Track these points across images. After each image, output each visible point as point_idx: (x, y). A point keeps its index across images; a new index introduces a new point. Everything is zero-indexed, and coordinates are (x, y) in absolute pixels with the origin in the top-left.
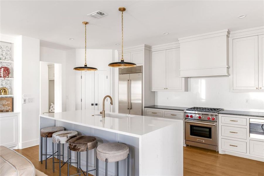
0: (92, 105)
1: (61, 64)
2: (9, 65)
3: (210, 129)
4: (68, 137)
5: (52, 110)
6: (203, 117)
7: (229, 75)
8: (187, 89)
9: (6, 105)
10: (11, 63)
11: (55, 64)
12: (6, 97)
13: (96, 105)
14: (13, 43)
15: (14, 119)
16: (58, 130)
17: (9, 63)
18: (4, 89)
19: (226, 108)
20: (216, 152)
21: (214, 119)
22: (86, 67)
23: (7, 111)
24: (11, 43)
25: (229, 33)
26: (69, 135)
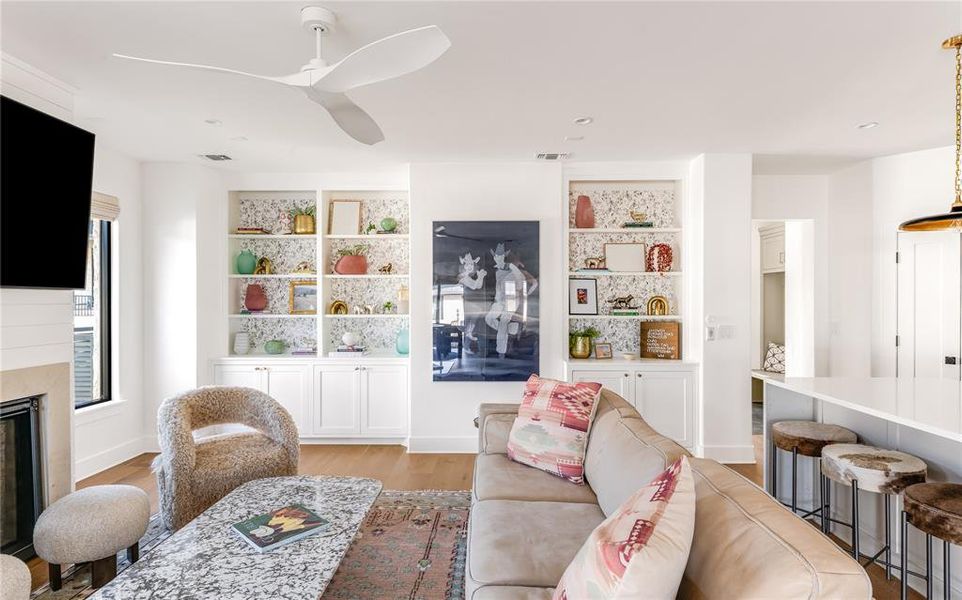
1: (813, 221)
2: (670, 238)
4: (891, 474)
5: (772, 365)
9: (664, 341)
10: (674, 233)
11: (787, 223)
12: (663, 321)
14: (679, 181)
15: (685, 381)
16: (836, 438)
17: (669, 233)
18: (660, 301)
23: (667, 357)
24: (673, 181)
26: (894, 468)
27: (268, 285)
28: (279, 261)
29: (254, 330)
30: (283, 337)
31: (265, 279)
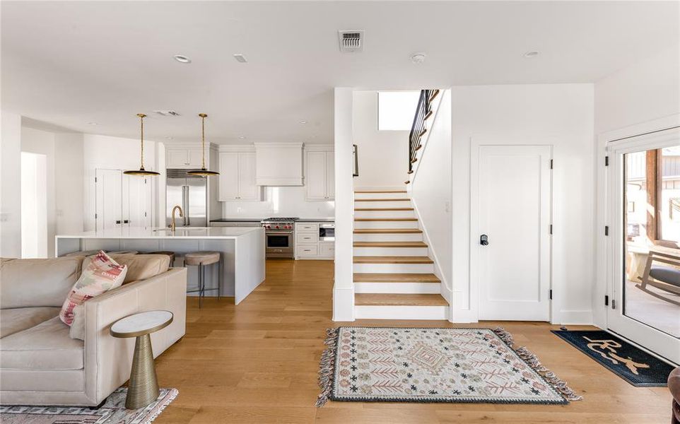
0: (118, 222)
1: (45, 156)
3: (287, 237)
6: (280, 227)
7: (304, 185)
8: (263, 199)
13: (126, 222)
19: (301, 217)
20: (292, 259)
21: (290, 227)
22: (142, 171)
25: (303, 145)
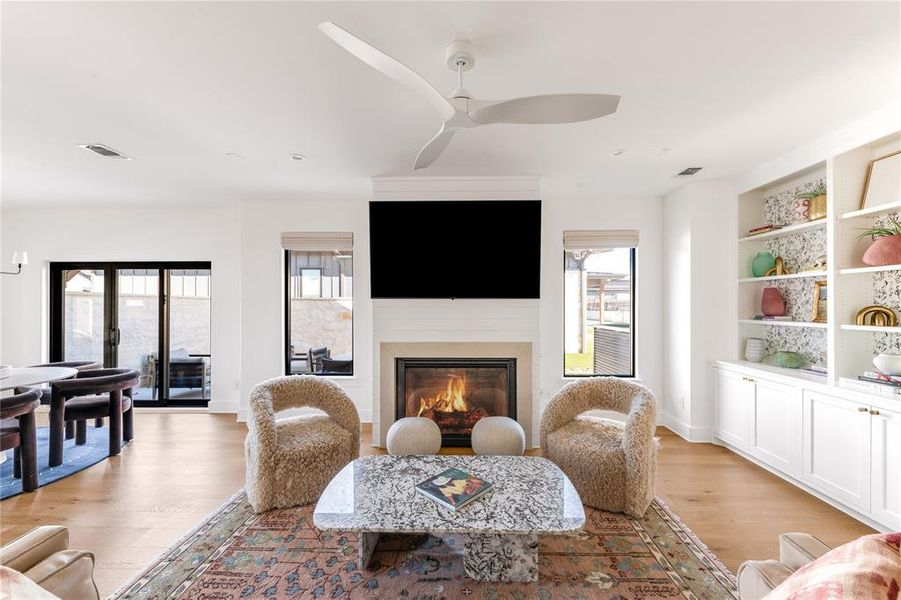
27: (792, 287)
28: (803, 257)
29: (777, 337)
30: (809, 349)
31: (788, 280)
